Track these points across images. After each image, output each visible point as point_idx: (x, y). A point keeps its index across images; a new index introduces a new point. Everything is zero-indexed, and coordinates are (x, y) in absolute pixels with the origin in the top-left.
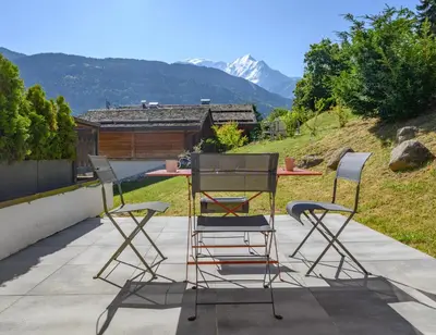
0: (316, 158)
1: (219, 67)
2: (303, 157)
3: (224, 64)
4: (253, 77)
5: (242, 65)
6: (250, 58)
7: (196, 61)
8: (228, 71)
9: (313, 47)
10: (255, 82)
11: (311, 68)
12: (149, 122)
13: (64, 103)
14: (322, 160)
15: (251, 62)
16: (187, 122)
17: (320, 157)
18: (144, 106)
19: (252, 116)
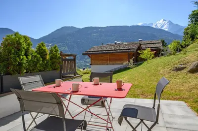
0: (182, 66)
1: (150, 25)
2: (175, 66)
3: (152, 24)
4: (166, 28)
5: (160, 23)
6: (164, 20)
7: (140, 24)
8: (154, 26)
9: (194, 12)
10: (166, 30)
11: (192, 21)
12: (114, 50)
13: (57, 48)
14: (185, 67)
15: (164, 22)
16: (129, 49)
17: (185, 66)
18: (116, 43)
19: (160, 45)
